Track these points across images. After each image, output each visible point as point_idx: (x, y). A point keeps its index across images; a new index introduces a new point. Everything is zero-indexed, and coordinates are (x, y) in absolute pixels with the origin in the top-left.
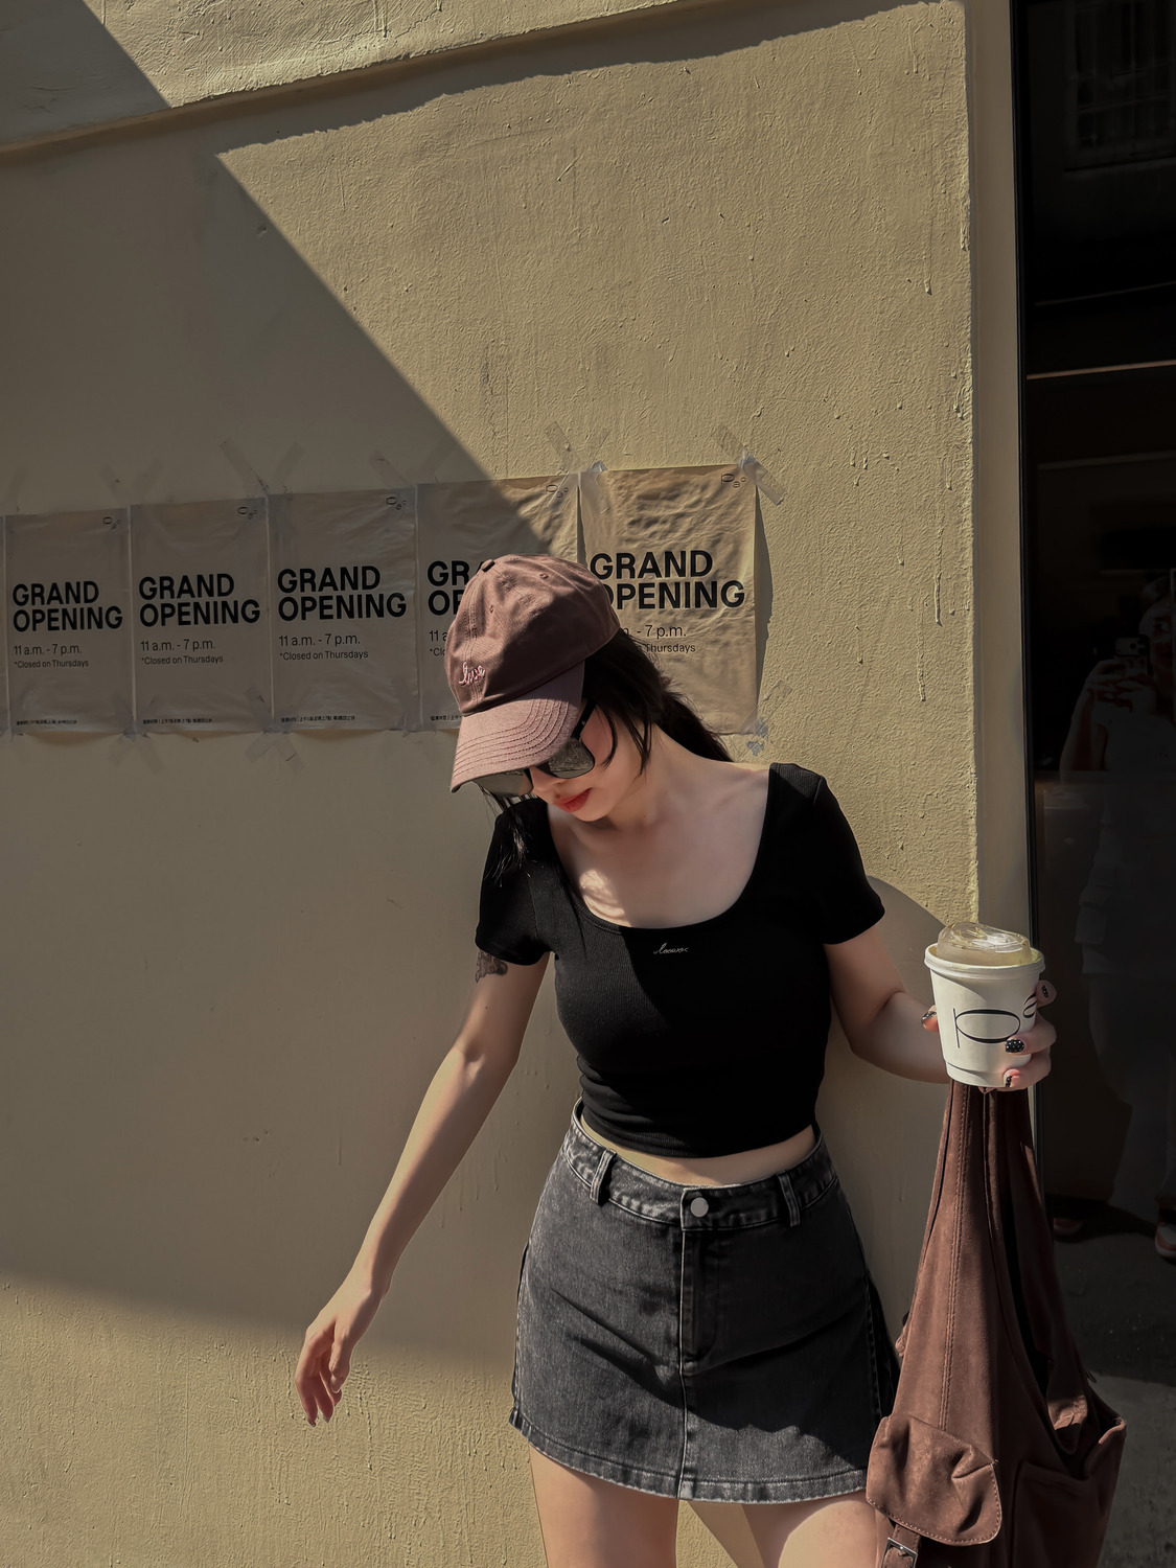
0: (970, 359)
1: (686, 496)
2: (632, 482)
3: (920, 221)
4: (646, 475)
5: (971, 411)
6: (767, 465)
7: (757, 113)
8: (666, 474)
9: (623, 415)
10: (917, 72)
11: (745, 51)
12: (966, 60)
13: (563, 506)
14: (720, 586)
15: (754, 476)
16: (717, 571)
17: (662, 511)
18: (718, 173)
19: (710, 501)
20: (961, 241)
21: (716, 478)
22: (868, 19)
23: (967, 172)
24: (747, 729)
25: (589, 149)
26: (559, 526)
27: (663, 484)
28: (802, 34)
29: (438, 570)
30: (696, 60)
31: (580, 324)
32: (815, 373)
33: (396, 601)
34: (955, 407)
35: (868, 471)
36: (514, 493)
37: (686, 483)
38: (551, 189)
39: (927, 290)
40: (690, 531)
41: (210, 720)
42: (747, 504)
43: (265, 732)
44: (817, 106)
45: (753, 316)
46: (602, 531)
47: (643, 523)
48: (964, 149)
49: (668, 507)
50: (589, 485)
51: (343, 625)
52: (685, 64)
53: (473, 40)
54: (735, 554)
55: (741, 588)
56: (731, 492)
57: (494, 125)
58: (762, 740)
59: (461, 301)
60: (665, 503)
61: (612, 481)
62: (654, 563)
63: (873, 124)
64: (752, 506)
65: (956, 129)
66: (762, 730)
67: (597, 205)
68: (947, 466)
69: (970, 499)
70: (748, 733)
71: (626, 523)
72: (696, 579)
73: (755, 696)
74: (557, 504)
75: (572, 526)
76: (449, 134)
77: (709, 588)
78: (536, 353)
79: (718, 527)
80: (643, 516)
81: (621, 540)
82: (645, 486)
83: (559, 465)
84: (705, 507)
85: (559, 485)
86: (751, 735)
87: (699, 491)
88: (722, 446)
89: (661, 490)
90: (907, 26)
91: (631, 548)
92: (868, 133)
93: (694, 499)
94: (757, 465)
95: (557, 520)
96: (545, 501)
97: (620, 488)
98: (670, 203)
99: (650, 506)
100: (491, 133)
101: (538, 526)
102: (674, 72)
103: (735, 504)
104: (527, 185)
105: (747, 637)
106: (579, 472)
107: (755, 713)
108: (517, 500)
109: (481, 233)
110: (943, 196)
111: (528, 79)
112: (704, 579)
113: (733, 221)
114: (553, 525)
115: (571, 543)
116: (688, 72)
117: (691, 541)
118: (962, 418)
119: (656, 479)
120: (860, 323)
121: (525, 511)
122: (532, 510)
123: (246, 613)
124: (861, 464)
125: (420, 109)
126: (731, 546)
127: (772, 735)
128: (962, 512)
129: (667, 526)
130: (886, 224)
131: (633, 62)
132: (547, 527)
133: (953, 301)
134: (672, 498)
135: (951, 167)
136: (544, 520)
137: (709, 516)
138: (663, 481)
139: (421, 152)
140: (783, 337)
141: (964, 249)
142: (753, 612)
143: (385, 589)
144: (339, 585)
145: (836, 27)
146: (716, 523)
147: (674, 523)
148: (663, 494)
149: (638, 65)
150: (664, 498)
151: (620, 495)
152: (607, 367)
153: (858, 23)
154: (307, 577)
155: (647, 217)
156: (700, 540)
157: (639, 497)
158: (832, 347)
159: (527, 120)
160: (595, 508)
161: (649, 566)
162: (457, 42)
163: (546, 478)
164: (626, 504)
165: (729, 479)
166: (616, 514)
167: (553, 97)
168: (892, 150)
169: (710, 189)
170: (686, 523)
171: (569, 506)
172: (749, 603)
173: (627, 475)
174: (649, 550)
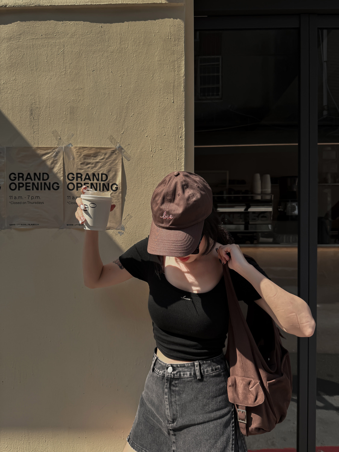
0: (184, 123)
1: (99, 156)
2: (81, 150)
3: (171, 81)
4: (86, 149)
5: (184, 138)
6: (125, 149)
7: (123, 43)
8: (93, 149)
9: (79, 129)
10: (170, 38)
11: (120, 24)
12: (184, 37)
13: (58, 157)
14: (110, 184)
15: (121, 152)
16: (109, 180)
17: (91, 161)
18: (111, 59)
19: (107, 159)
20: (182, 88)
21: (109, 151)
22: (157, 20)
23: (184, 69)
24: (118, 228)
25: (69, 46)
26: (56, 163)
28: (137, 21)
30: (104, 24)
31: (65, 99)
32: (140, 122)
34: (180, 136)
35: (155, 153)
36: (41, 152)
37: (99, 152)
38: (56, 56)
39: (172, 101)
40: (101, 167)
42: (119, 160)
44: (141, 44)
45: (121, 103)
46: (71, 165)
47: (85, 164)
48: (183, 63)
49: (93, 159)
50: (67, 150)
52: (101, 25)
53: (29, 5)
54: (115, 175)
55: (117, 185)
56: (114, 156)
57: (36, 34)
58: (123, 231)
59: (23, 88)
60: (92, 158)
61: (75, 150)
62: (89, 177)
63: (158, 51)
64: (121, 161)
65: (181, 56)
66: (123, 228)
67: (71, 63)
68: (178, 153)
69: (184, 163)
70: (119, 229)
71: (80, 163)
72: (103, 182)
73: (121, 218)
74: (56, 156)
75: (61, 164)
76: (20, 34)
77: (107, 185)
78: (49, 107)
79: (110, 166)
80: (85, 161)
81: (78, 169)
82: (86, 152)
83: (57, 144)
84: (106, 160)
85: (57, 150)
86: (119, 230)
87: (104, 155)
88: (111, 142)
89: (91, 154)
90: (168, 25)
91: (81, 171)
92: (156, 54)
93: (102, 157)
94: (122, 149)
95: (56, 161)
96: (52, 155)
97: (78, 152)
98: (95, 66)
99: (88, 158)
100: (35, 36)
101: (49, 163)
102: (97, 27)
103: (115, 160)
104: (47, 54)
105: (119, 200)
106: (63, 146)
107: (121, 223)
108: (42, 154)
109: (31, 68)
110: (177, 75)
111: (48, 21)
112: (105, 182)
113: (115, 74)
114: (54, 163)
115: (60, 169)
116: (101, 27)
117: (101, 170)
118: (182, 140)
119: (90, 150)
120: (153, 109)
121: (44, 158)
122: (46, 158)
124: (153, 151)
125: (10, 24)
126: (114, 173)
127: (126, 230)
128: (181, 167)
129: (93, 165)
130: (161, 81)
131: (84, 21)
132: (52, 163)
133: (180, 106)
134: (95, 157)
135: (180, 67)
136: (51, 161)
137: (107, 163)
138: (92, 151)
139: (10, 39)
140: (130, 110)
141: (183, 91)
142: (121, 193)
145: (147, 21)
146: (109, 165)
147: (95, 165)
148: (92, 155)
149: (86, 22)
150: (92, 156)
151: (78, 154)
152: (73, 114)
153: (153, 21)
155: (88, 69)
156: (104, 170)
157: (84, 155)
158: (145, 115)
159: (48, 34)
160: (69, 158)
161: (87, 177)
162: (24, 4)
163: (52, 148)
164: (80, 157)
165: (113, 152)
166: (76, 160)
167: (57, 28)
168: (163, 60)
169: (108, 63)
170: (100, 165)
171: (60, 157)
172: (120, 190)
173: (80, 148)
174: (87, 173)
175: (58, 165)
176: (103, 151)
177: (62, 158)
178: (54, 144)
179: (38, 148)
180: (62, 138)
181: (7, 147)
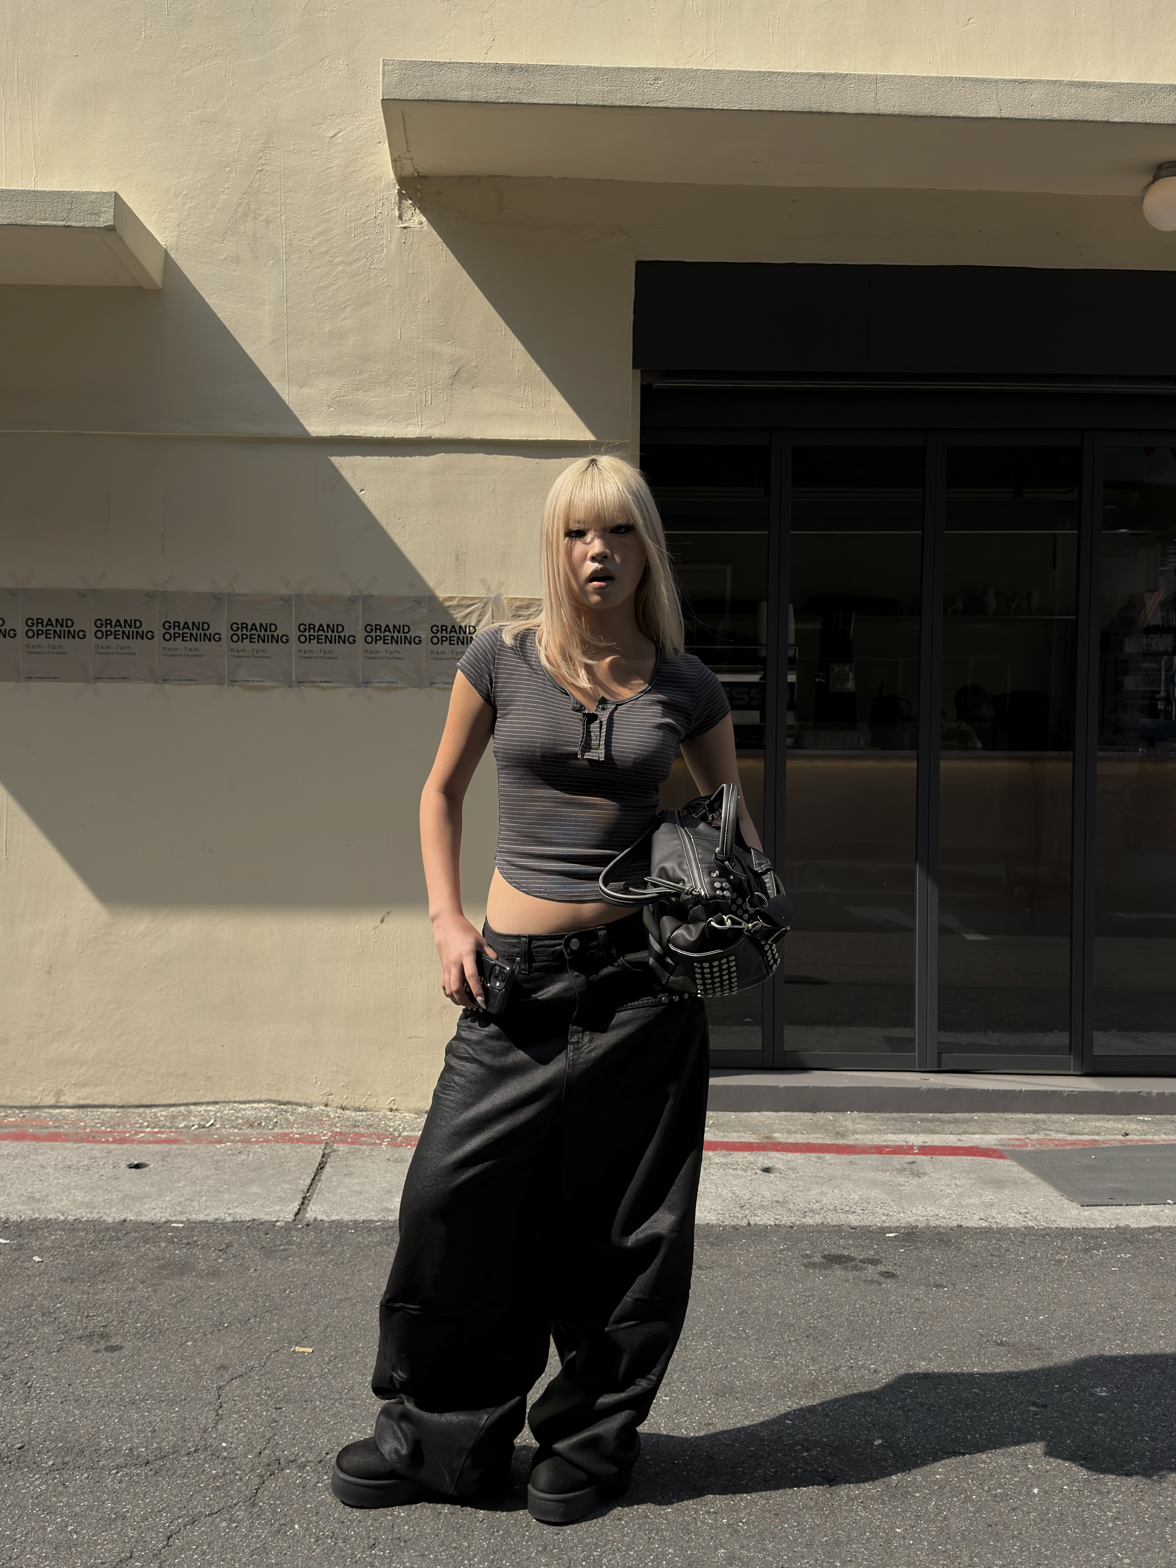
2: (513, 601)
13: (486, 608)
26: (484, 615)
27: (524, 603)
29: (435, 628)
33: (417, 639)
37: (532, 604)
41: (331, 682)
43: (357, 687)
51: (394, 647)
74: (483, 607)
82: (518, 603)
85: (485, 600)
93: (536, 609)
106: (493, 596)
123: (350, 640)
134: (528, 608)
143: (412, 634)
144: (392, 631)
154: (378, 627)
160: (499, 610)
166: (506, 612)
173: (512, 599)
175: (486, 617)
176: (537, 603)
177: (490, 610)
178: (482, 594)
179: (464, 598)
180: (491, 586)
181: (429, 596)
